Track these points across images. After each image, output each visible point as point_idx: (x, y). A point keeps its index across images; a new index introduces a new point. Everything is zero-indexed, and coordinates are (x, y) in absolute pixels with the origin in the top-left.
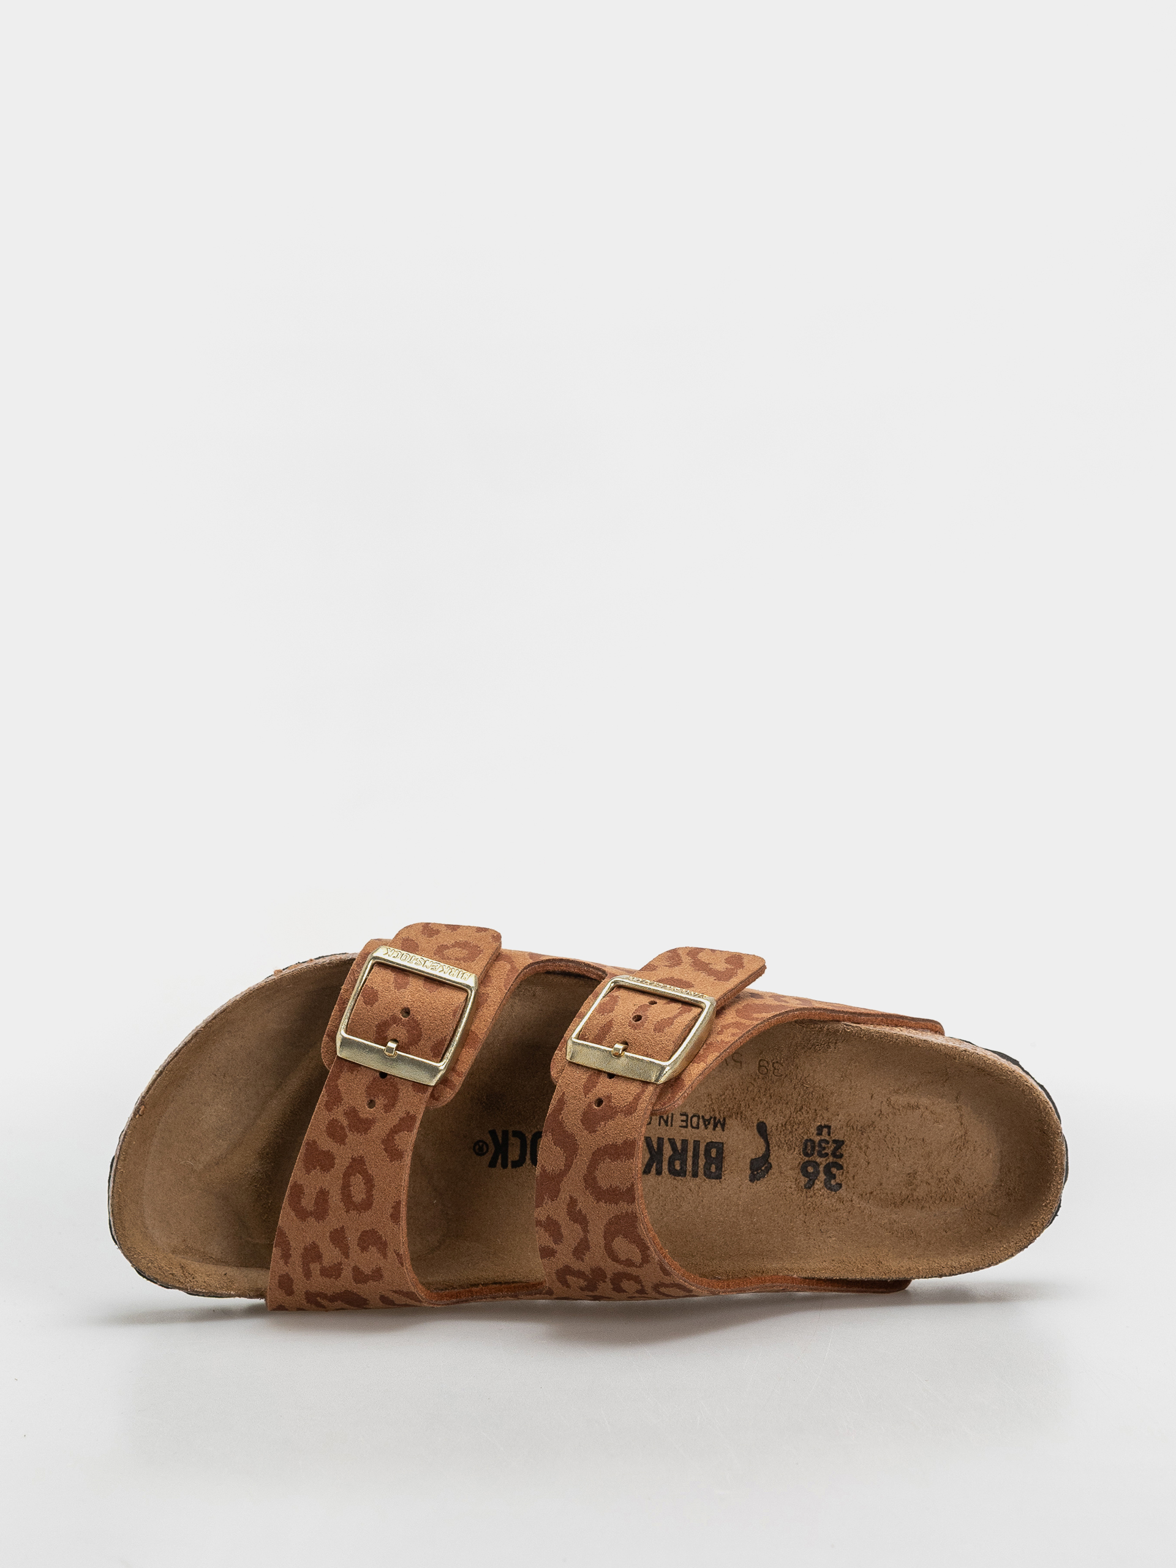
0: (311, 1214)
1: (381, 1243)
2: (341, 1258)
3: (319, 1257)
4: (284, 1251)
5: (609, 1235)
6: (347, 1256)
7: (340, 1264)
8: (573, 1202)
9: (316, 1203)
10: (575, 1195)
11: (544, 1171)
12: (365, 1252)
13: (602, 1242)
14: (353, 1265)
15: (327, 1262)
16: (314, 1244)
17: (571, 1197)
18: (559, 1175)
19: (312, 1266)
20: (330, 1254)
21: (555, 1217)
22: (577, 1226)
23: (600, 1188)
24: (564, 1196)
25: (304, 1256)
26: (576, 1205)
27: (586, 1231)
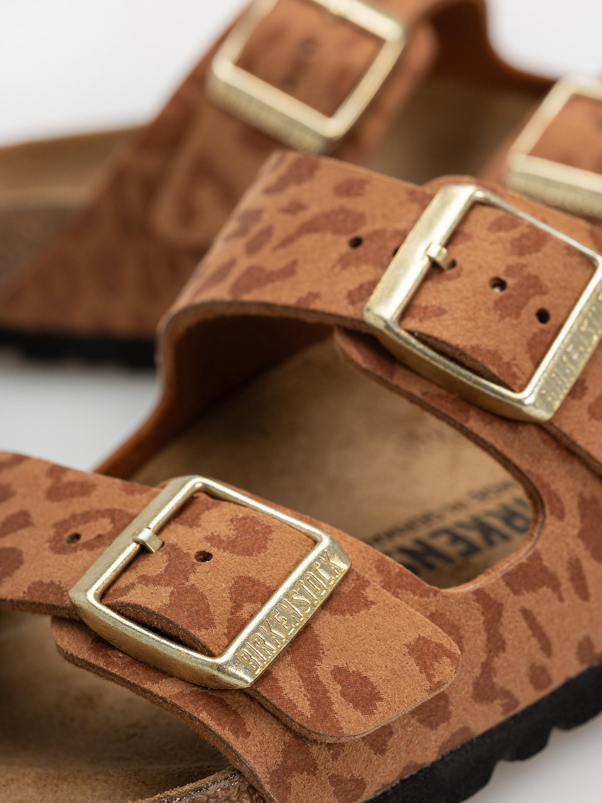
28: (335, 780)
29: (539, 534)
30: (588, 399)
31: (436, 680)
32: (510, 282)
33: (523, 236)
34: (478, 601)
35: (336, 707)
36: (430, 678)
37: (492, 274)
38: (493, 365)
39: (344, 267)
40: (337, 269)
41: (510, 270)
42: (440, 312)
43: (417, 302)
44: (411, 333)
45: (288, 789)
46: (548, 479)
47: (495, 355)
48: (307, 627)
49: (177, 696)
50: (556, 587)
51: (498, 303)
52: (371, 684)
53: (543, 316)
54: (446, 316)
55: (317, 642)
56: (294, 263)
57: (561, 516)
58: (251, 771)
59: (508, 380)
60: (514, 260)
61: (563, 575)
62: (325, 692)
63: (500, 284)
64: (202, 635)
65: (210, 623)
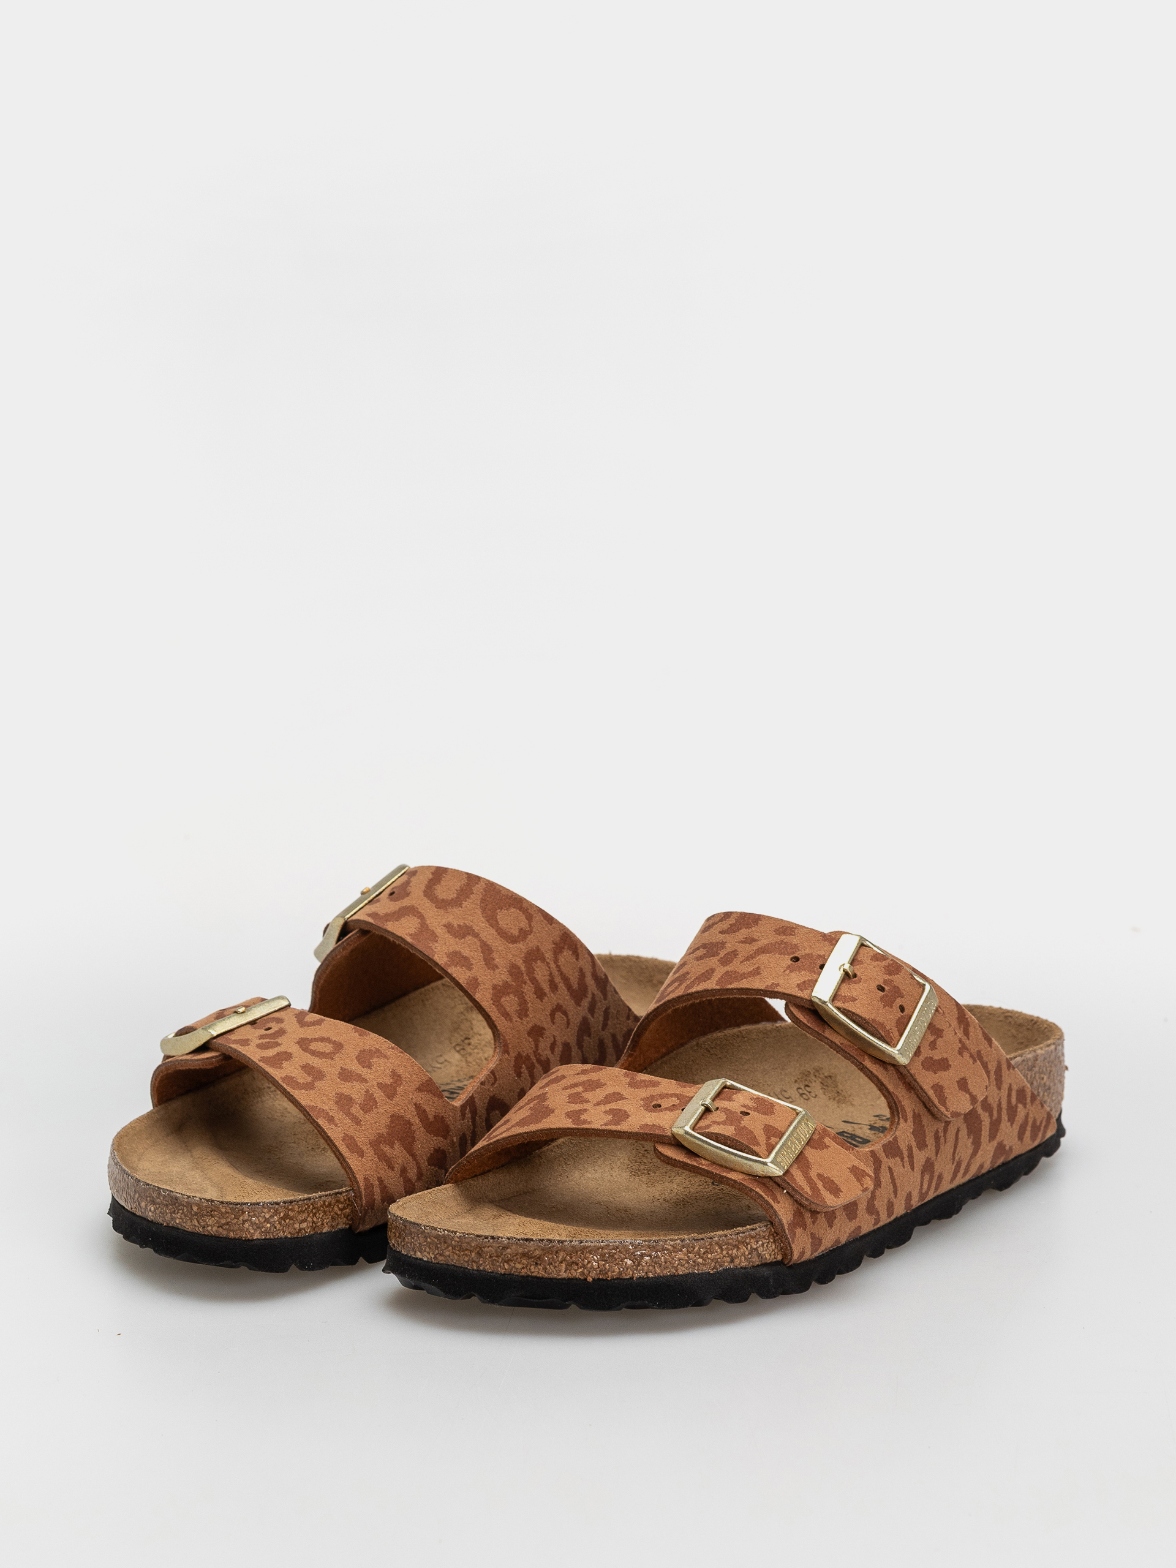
0: (313, 1081)
1: (375, 1053)
2: (364, 1086)
3: (350, 1099)
4: (325, 1117)
5: (492, 920)
6: (365, 1081)
7: (367, 1091)
8: (448, 927)
9: (309, 1074)
10: (444, 922)
11: (411, 935)
12: (372, 1068)
13: (493, 931)
14: (375, 1083)
15: (358, 1098)
16: (338, 1094)
17: (445, 926)
18: (421, 926)
19: (353, 1110)
20: (355, 1091)
21: (451, 950)
22: (469, 938)
23: (452, 899)
24: (440, 931)
25: (341, 1109)
26: (453, 926)
27: (476, 936)
28: (813, 1236)
29: (896, 1128)
30: (921, 1058)
31: (865, 1186)
32: (887, 988)
33: (889, 965)
34: (872, 1156)
35: (821, 1192)
36: (862, 1185)
37: (877, 983)
38: (882, 1030)
39: (791, 971)
40: (787, 972)
41: (885, 981)
42: (854, 1000)
43: (839, 993)
44: (839, 1009)
45: (795, 1234)
46: (901, 1099)
47: (882, 1025)
48: (802, 1152)
49: (742, 1179)
50: (902, 1159)
51: (882, 998)
52: (836, 1184)
53: (902, 1009)
54: (857, 1002)
55: (808, 1160)
56: (758, 968)
57: (906, 1121)
58: (780, 1221)
59: (888, 1040)
60: (887, 977)
61: (906, 1153)
62: (816, 1184)
63: (881, 988)
64: (755, 1148)
65: (758, 1144)
